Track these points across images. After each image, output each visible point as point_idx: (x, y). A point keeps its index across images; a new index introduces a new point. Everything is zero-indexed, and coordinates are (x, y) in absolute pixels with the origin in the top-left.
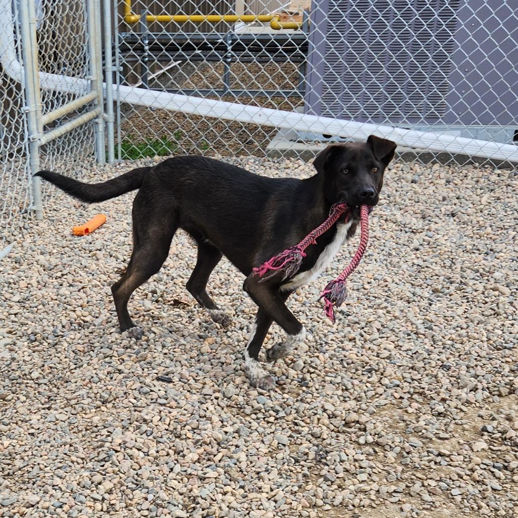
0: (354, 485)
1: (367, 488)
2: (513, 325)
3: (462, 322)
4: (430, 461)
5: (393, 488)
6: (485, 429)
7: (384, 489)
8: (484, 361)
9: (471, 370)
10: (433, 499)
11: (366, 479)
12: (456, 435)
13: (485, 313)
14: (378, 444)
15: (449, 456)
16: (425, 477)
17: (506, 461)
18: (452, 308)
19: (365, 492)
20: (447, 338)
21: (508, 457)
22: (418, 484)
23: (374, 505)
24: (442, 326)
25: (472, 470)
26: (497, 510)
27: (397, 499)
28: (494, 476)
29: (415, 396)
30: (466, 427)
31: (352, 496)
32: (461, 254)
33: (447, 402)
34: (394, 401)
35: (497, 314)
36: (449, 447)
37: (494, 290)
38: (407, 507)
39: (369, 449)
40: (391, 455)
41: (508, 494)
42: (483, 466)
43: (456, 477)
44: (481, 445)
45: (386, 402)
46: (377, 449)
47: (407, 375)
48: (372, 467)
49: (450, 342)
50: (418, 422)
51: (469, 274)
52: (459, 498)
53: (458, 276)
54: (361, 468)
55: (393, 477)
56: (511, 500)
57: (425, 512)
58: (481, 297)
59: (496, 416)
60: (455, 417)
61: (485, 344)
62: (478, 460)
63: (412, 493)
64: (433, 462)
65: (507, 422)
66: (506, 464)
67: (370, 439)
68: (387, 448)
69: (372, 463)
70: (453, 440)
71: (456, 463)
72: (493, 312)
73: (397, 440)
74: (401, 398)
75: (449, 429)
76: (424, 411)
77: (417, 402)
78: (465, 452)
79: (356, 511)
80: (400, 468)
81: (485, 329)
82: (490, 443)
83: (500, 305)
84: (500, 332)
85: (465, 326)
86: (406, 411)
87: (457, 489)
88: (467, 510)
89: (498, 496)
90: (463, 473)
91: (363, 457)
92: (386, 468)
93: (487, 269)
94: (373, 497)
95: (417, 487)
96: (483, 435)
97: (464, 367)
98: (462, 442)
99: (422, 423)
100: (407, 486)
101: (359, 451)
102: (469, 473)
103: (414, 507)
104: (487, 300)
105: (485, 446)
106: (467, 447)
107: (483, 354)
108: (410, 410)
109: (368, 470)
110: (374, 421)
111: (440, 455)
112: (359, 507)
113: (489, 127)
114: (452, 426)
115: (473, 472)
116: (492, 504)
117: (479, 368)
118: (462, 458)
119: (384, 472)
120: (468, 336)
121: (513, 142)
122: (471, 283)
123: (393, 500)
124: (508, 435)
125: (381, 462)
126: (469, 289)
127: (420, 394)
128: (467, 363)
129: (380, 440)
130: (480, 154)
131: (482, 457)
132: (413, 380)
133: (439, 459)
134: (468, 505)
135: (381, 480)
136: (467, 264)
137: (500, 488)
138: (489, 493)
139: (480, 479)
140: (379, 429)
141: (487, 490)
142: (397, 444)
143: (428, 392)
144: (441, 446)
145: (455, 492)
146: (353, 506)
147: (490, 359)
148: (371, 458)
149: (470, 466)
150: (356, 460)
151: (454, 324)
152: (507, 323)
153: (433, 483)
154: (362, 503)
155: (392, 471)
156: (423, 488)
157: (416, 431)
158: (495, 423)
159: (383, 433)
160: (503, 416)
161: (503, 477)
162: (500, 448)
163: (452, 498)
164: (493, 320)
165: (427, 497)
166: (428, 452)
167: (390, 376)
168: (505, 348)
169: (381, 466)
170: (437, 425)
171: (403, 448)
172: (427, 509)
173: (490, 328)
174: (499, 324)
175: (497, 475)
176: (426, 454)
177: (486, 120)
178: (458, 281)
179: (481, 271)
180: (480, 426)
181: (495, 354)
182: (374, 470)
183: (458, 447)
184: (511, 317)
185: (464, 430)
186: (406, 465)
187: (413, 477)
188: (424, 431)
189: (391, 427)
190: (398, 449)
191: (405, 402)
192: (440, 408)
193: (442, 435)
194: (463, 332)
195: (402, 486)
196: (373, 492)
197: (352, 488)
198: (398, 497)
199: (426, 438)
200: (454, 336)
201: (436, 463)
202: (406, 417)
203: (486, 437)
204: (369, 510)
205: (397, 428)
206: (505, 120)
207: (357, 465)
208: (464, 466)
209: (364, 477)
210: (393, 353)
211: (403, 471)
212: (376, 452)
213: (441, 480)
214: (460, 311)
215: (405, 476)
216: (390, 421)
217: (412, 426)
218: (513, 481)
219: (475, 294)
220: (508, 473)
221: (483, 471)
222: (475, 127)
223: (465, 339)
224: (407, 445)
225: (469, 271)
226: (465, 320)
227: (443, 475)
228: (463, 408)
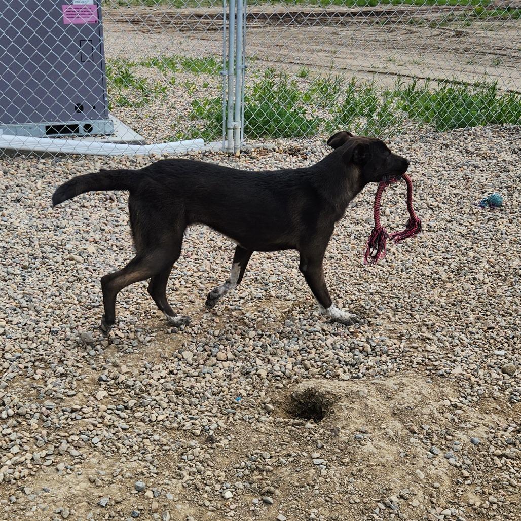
0: (10, 459)
1: (23, 459)
2: (93, 286)
3: (54, 290)
4: (67, 419)
5: (44, 452)
6: (101, 379)
7: (37, 455)
8: (82, 321)
9: (75, 331)
10: (81, 452)
11: (19, 450)
12: (81, 390)
13: (70, 280)
14: (19, 415)
15: (80, 410)
16: (67, 435)
17: (125, 402)
18: (42, 280)
19: (21, 463)
20: (47, 306)
21: (125, 399)
22: (64, 442)
23: (33, 473)
24: (40, 297)
25: (102, 417)
26: (131, 447)
27: (50, 462)
28: (120, 417)
29: (37, 364)
30: (86, 380)
31: (11, 471)
32: (35, 233)
33: (65, 362)
34: (21, 372)
35: (79, 279)
36: (78, 402)
37: (71, 259)
38: (61, 466)
39: (12, 422)
40: (33, 422)
41: (135, 430)
42: (109, 411)
43: (92, 428)
44: (102, 394)
45: (14, 374)
46: (19, 420)
47: (23, 346)
48: (21, 438)
49: (50, 310)
50: (46, 386)
51: (47, 249)
52: (99, 445)
53: (39, 252)
54: (11, 441)
55: (41, 442)
56: (139, 435)
57: (77, 466)
58: (62, 267)
59: (106, 366)
60: (75, 374)
61: (78, 306)
62: (104, 407)
63: (62, 452)
64: (70, 419)
65: (115, 369)
66: (126, 405)
67: (11, 412)
68: (28, 416)
69: (19, 435)
70: (80, 395)
71: (88, 415)
72: (75, 278)
73: (34, 406)
74: (26, 368)
75: (74, 386)
76: (48, 375)
77: (40, 368)
78: (92, 403)
79: (19, 484)
80: (44, 432)
81: (74, 294)
82: (108, 389)
83: (79, 272)
84: (86, 294)
85: (57, 294)
86: (34, 379)
87: (96, 438)
88: (110, 454)
89: (128, 435)
90: (96, 422)
91: (9, 431)
92: (33, 435)
93: (60, 243)
94: (30, 466)
95: (64, 446)
96: (100, 384)
97: (68, 329)
98: (86, 394)
99: (50, 386)
100: (55, 447)
101: (5, 426)
102: (100, 420)
103: (67, 464)
104: (67, 268)
105: (105, 393)
106: (92, 398)
107: (79, 315)
108: (37, 377)
109: (18, 441)
110: (9, 395)
111: (73, 411)
112: (20, 478)
113: (25, 124)
114: (75, 383)
115: (104, 418)
116: (126, 442)
117: (80, 327)
118: (91, 409)
119: (32, 440)
120: (63, 302)
121: (47, 136)
122: (51, 256)
123: (48, 463)
124: (120, 380)
125: (26, 431)
126: (51, 262)
127: (41, 360)
128: (69, 325)
129: (20, 411)
130: (24, 148)
131: (106, 404)
132: (31, 349)
133: (74, 415)
134: (108, 449)
135: (32, 447)
136: (42, 241)
137: (127, 427)
138: (121, 434)
139: (111, 423)
140: (16, 401)
141: (119, 432)
142: (35, 410)
143: (46, 358)
144: (71, 403)
145: (96, 440)
146: (15, 479)
147: (86, 318)
148: (17, 429)
149: (100, 414)
150: (4, 435)
151: (49, 293)
152: (89, 285)
153: (75, 438)
154: (22, 475)
155: (38, 437)
156: (69, 445)
157: (48, 395)
158: (107, 372)
159: (21, 404)
160: (110, 364)
161: (127, 417)
162: (117, 392)
163: (94, 447)
164: (78, 285)
165: (74, 452)
166: (63, 411)
167: (11, 349)
168: (94, 307)
169: (27, 435)
170: (63, 385)
171: (41, 413)
172: (78, 463)
173: (78, 292)
174: (83, 287)
175: (122, 416)
176: (61, 413)
177: (21, 120)
178: (40, 256)
179: (55, 245)
180: (96, 377)
181: (89, 313)
182: (23, 440)
183: (85, 400)
184: (90, 281)
185: (85, 384)
186: (49, 428)
187: (58, 437)
188: (54, 393)
189: (25, 396)
190: (37, 415)
191: (31, 371)
192: (61, 369)
193: (70, 393)
194: (58, 299)
195: (51, 448)
196: (28, 461)
197: (9, 462)
198: (52, 458)
199: (58, 398)
200: (51, 304)
201: (72, 419)
202: (35, 384)
203: (103, 386)
204: (30, 479)
205: (31, 396)
206: (36, 119)
207: (7, 439)
208: (95, 415)
209: (16, 449)
210: (7, 329)
211: (48, 435)
212: (18, 422)
213: (81, 434)
214: (50, 282)
215: (50, 438)
216: (23, 391)
217: (43, 391)
218: (135, 418)
219: (57, 265)
220: (129, 411)
221: (110, 416)
222: (14, 125)
223: (61, 305)
224: (44, 409)
225: (46, 247)
226: (56, 289)
227: (81, 429)
228: (78, 364)
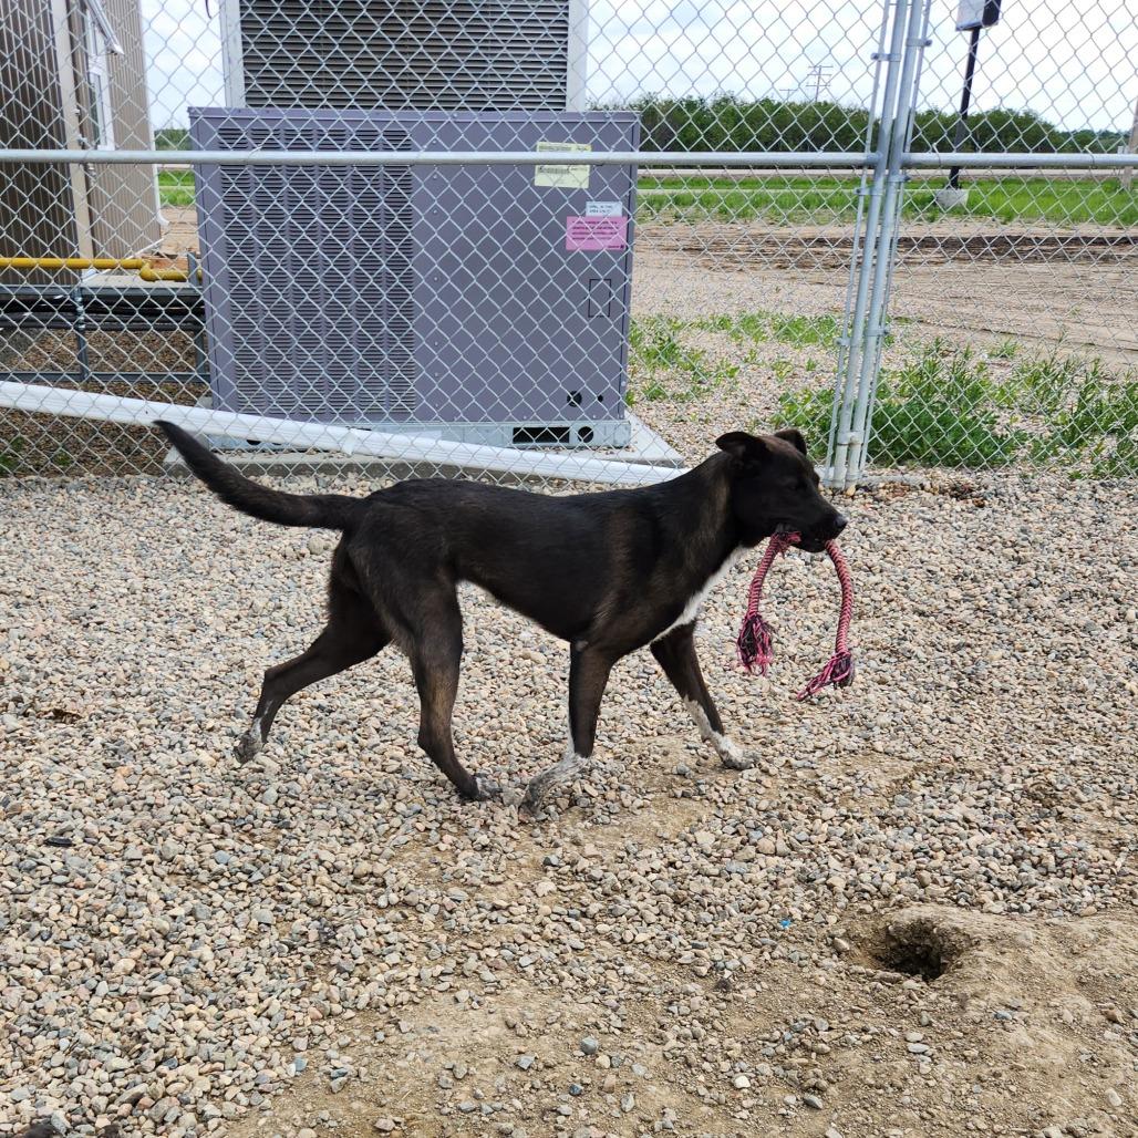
0: (383, 972)
1: (403, 975)
2: (557, 706)
3: (490, 707)
4: (482, 920)
5: (439, 969)
6: (547, 862)
7: (427, 973)
8: (530, 763)
9: (515, 778)
10: (499, 976)
11: (398, 961)
12: (512, 876)
13: (519, 692)
14: (406, 904)
15: (507, 909)
16: (480, 946)
17: (583, 905)
18: (473, 688)
19: (400, 981)
20: (474, 733)
21: (584, 899)
22: (473, 956)
23: (417, 1000)
24: (465, 717)
25: (542, 925)
26: (584, 980)
27: (446, 985)
28: (572, 929)
29: (446, 825)
30: (523, 861)
31: (383, 991)
32: (472, 609)
33: (492, 828)
34: (418, 836)
35: (534, 692)
36: (504, 895)
37: (525, 657)
38: (463, 995)
39: (394, 914)
40: (428, 918)
41: (594, 953)
42: (555, 917)
43: (522, 939)
44: (545, 886)
45: (407, 838)
46: (406, 912)
47: (428, 794)
48: (404, 942)
49: (479, 739)
50: (456, 863)
51: (488, 637)
52: (531, 970)
53: (474, 641)
54: (389, 944)
55: (436, 953)
56: (599, 961)
57: (488, 998)
58: (508, 669)
59: (559, 841)
60: (507, 849)
61: (527, 737)
62: (546, 909)
63: (467, 973)
64: (487, 922)
65: (575, 848)
66: (584, 909)
67: (394, 898)
68: (420, 908)
69: (403, 936)
70: (509, 883)
71: (518, 918)
72: (528, 690)
73: (432, 894)
74: (427, 829)
75: (501, 868)
76: (461, 846)
77: (450, 833)
78: (528, 900)
79: (393, 1013)
80: (443, 937)
81: (522, 715)
82: (558, 880)
83: (537, 679)
84: (543, 718)
85: (495, 713)
86: (438, 849)
87: (526, 956)
88: (545, 986)
89: (581, 959)
90: (530, 932)
91: (387, 928)
92: (424, 940)
93: (510, 629)
94: (413, 988)
95: (472, 963)
96: (546, 871)
97: (504, 775)
98: (520, 885)
99: (462, 864)
100: (458, 963)
101: (381, 919)
102: (538, 929)
103: (473, 993)
104: (517, 672)
105: (552, 887)
106: (529, 892)
107: (527, 752)
108: (442, 847)
109: (400, 946)
110: (395, 870)
111: (495, 908)
112: (395, 1005)
113: (479, 424)
114: (504, 863)
115: (543, 927)
116: (576, 971)
117: (524, 772)
118: (524, 908)
119: (422, 946)
120: (501, 728)
121: (515, 445)
122: (493, 649)
123: (442, 987)
124: (579, 867)
125: (414, 931)
126: (491, 660)
127: (453, 821)
128: (507, 767)
129: (408, 898)
130: (473, 464)
131: (551, 904)
132: (439, 800)
133: (494, 915)
134: (545, 978)
135: (419, 958)
136: (482, 623)
137: (582, 946)
138: (569, 956)
139: (554, 936)
140: (404, 881)
141: (565, 952)
142: (433, 900)
143: (462, 817)
144: (494, 895)
145: (525, 961)
146: (387, 1005)
147: (537, 758)
148: (399, 927)
149: (538, 919)
150: (379, 934)
151: (481, 712)
152: (550, 704)
153: (492, 953)
154: (399, 1000)
155: (433, 943)
156: (480, 963)
157: (457, 879)
158: (559, 851)
159: (411, 887)
160: (568, 839)
161: (583, 929)
162: (572, 887)
163: (520, 971)
164: (531, 702)
165: (488, 975)
166: (478, 906)
167: (407, 797)
168: (554, 740)
169: (416, 938)
170: (483, 865)
171: (443, 906)
172: (491, 993)
173: (529, 713)
174: (539, 706)
175: (575, 928)
176: (475, 909)
177: (474, 416)
178: (475, 648)
179: (503, 631)
180: (541, 858)
181: (542, 751)
182: (408, 946)
183: (516, 893)
184: (553, 696)
185: (520, 867)
186: (451, 931)
187: (464, 948)
188: (467, 876)
189: (419, 875)
190: (436, 908)
191: (434, 836)
192: (483, 839)
193: (493, 878)
194: (494, 722)
195: (451, 964)
196: (412, 980)
197: (380, 977)
198: (448, 981)
199: (472, 885)
200: (483, 730)
201: (491, 921)
202: (439, 859)
203: (551, 874)
204: (411, 1008)
205: (429, 876)
206: (499, 415)
207: (382, 941)
208: (530, 920)
209: (394, 958)
210: (405, 763)
211: (449, 941)
212: (405, 917)
213: (502, 947)
214: (486, 693)
215: (452, 948)
216: (418, 867)
217: (449, 870)
218: (597, 933)
219: (501, 665)
220: (588, 921)
221: (556, 924)
222: (461, 425)
223: (499, 732)
224: (447, 900)
225: (486, 633)
226: (494, 705)
227: (504, 939)
228: (514, 834)
